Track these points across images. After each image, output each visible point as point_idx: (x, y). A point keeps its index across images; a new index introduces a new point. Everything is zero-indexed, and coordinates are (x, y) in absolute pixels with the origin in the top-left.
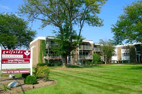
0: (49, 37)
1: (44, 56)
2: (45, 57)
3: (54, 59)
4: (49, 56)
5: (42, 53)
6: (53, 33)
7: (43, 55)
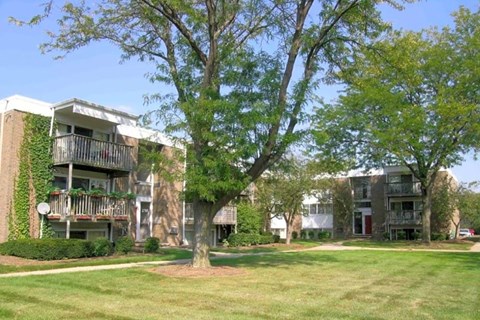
0: (79, 107)
1: (39, 199)
2: (44, 208)
3: (94, 220)
4: (75, 199)
5: (31, 186)
6: (152, 80)
7: (33, 195)
